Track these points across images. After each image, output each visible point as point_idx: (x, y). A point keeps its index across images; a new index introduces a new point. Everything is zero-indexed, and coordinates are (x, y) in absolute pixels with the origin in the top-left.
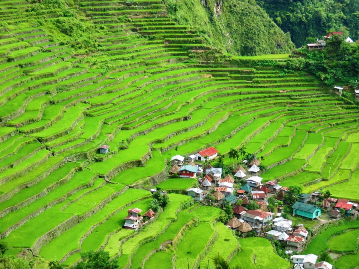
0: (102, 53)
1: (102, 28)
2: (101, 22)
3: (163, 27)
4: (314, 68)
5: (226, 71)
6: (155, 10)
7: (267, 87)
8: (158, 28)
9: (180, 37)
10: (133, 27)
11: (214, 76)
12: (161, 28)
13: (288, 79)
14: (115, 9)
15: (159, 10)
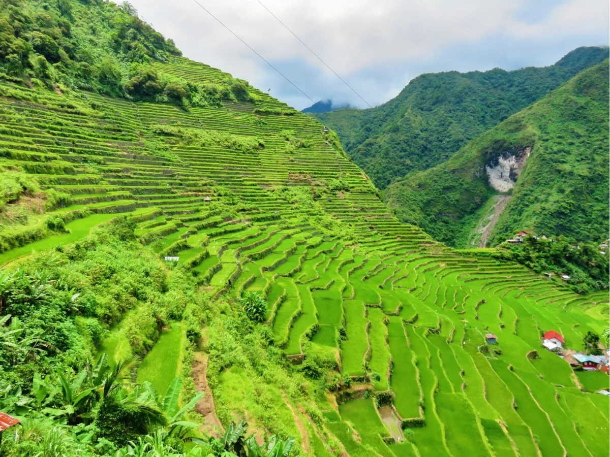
0: (362, 245)
1: (351, 225)
2: (350, 221)
3: (392, 226)
4: (523, 258)
5: (456, 261)
6: (381, 214)
7: (492, 274)
8: (389, 227)
9: (408, 234)
10: (370, 226)
11: (448, 264)
12: (391, 227)
13: (505, 267)
14: (352, 212)
15: (385, 213)
